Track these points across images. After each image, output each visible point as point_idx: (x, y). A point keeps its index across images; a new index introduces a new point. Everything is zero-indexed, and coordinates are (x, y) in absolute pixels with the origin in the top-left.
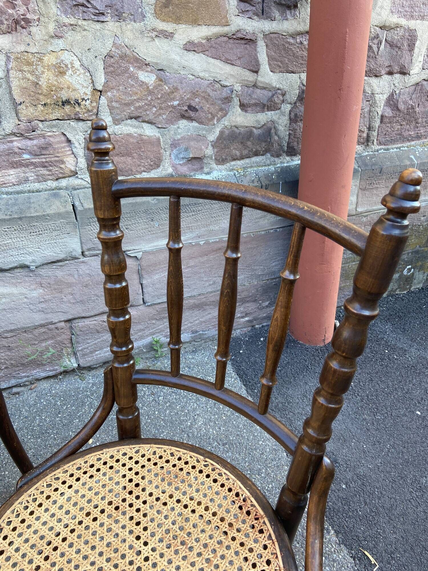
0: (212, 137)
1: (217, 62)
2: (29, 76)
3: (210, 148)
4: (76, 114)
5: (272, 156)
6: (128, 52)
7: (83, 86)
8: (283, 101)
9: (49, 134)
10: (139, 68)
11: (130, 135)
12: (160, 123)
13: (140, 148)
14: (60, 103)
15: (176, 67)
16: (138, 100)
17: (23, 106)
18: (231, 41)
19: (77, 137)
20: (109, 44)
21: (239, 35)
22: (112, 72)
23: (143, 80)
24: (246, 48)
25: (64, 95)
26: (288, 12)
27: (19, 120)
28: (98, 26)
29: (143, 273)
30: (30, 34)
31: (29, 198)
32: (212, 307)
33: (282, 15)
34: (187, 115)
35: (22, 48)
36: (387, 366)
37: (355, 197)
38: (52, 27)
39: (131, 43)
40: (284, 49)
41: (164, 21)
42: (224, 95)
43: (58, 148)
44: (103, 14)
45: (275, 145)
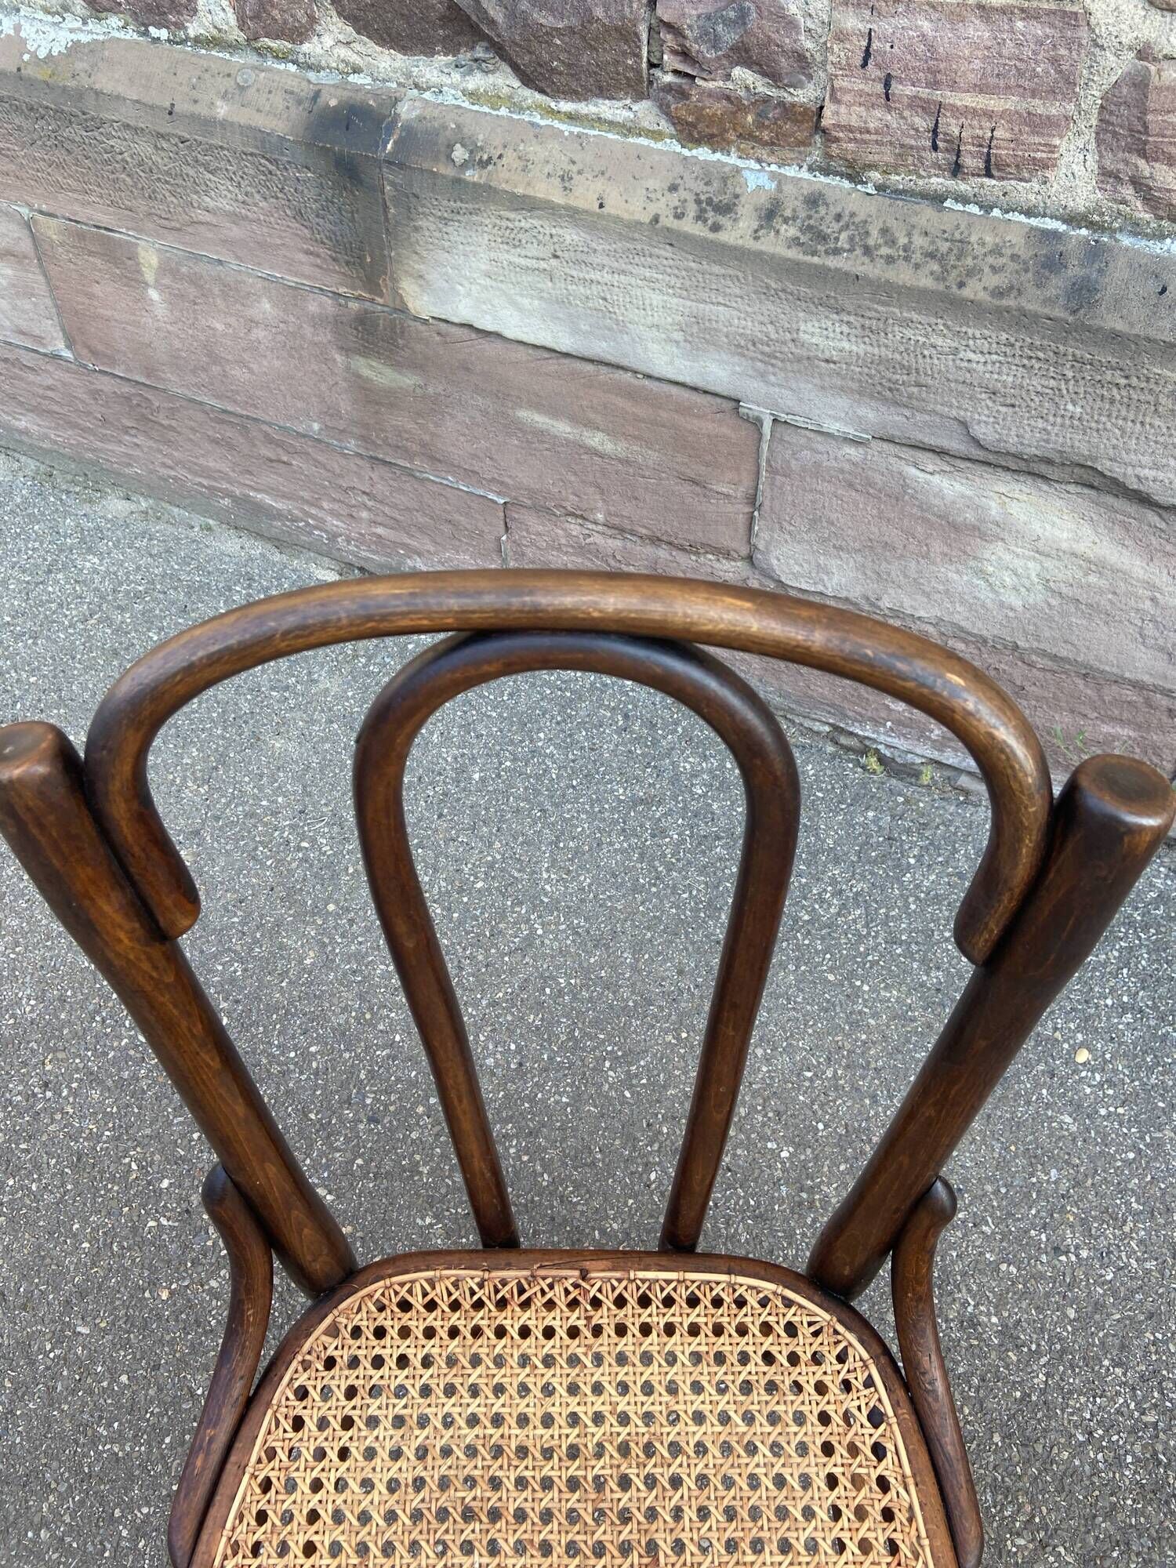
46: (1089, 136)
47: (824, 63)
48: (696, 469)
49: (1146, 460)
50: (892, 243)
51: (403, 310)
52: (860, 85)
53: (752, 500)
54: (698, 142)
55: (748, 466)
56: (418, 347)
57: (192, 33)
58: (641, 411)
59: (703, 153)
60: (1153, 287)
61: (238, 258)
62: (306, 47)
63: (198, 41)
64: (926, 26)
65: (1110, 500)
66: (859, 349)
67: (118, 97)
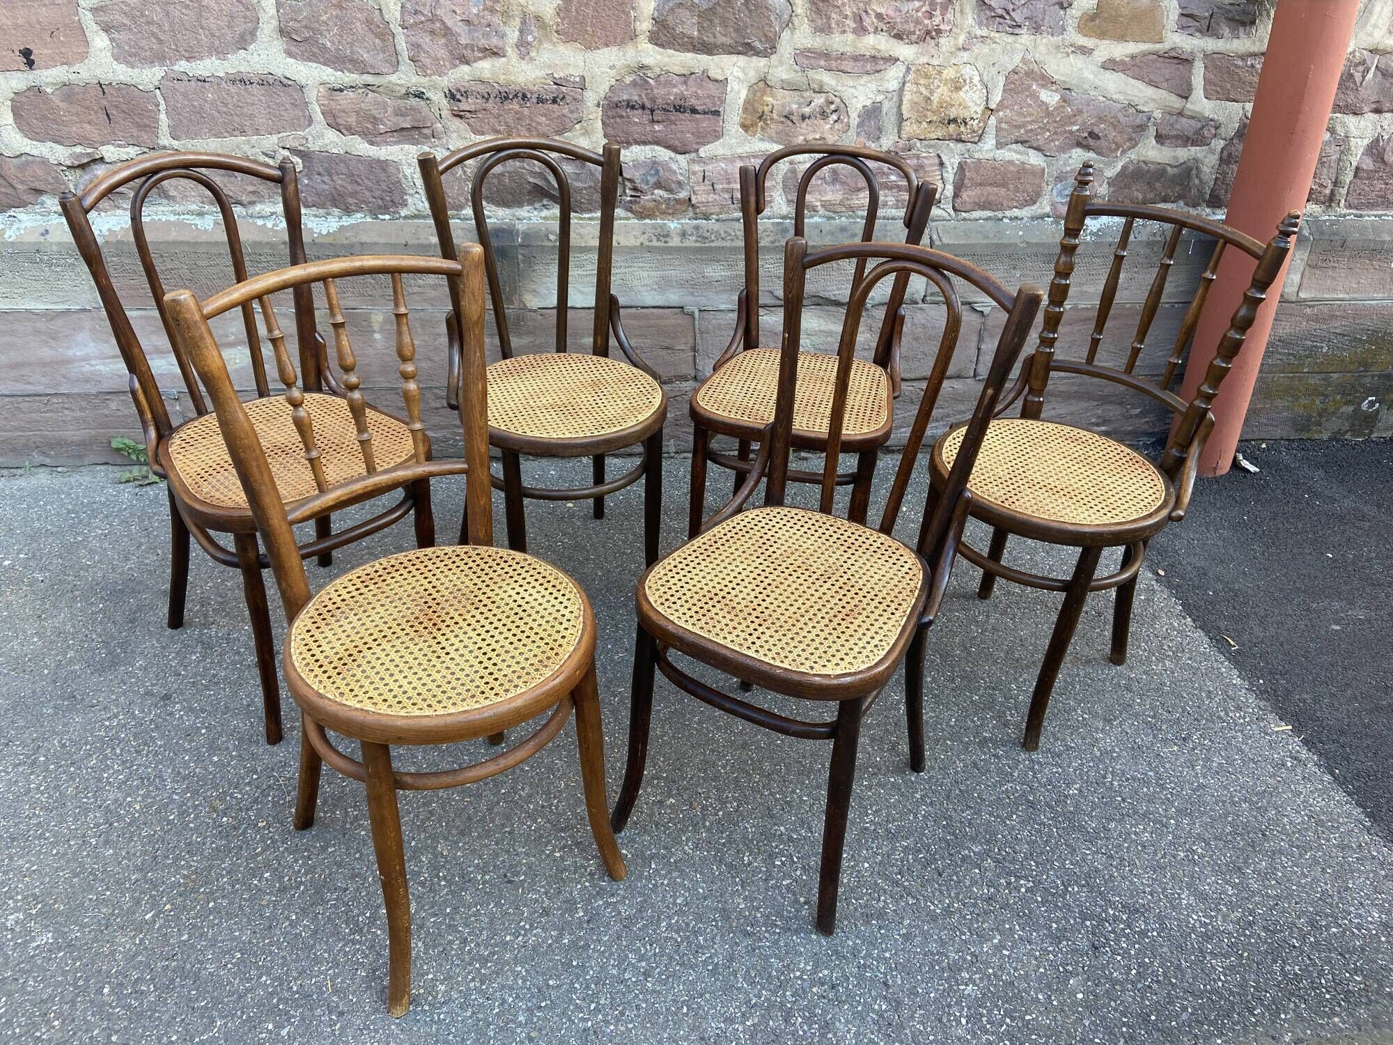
0: (1110, 173)
1: (1138, 84)
2: (923, 89)
3: (1105, 185)
4: (959, 135)
5: (1186, 204)
6: (1036, 69)
7: (976, 104)
8: (1215, 136)
9: (924, 155)
10: (1043, 86)
11: (1011, 162)
12: (1050, 150)
13: (1019, 179)
14: (946, 122)
15: (1086, 86)
16: (1030, 123)
17: (908, 123)
18: (1161, 60)
19: (952, 160)
20: (1017, 59)
21: (1173, 54)
22: (1010, 90)
23: (1044, 100)
24: (1178, 69)
25: (953, 113)
26: (1241, 29)
27: (899, 137)
28: (1011, 39)
29: (986, 335)
30: (937, 45)
31: (885, 225)
32: (1059, 399)
33: (1232, 32)
34: (1084, 143)
35: (925, 59)
36: (1300, 510)
37: (1299, 276)
38: (961, 39)
39: (1042, 59)
40: (1228, 73)
41: (1086, 36)
42: (1138, 121)
43: (929, 172)
44: (1020, 26)
45: (1194, 192)
46: (781, 190)
47: (688, 184)
48: (668, 342)
49: (834, 288)
50: (730, 235)
51: (525, 308)
52: (703, 188)
53: (694, 349)
54: (644, 218)
55: (690, 334)
56: (530, 324)
57: (403, 214)
58: (642, 323)
59: (647, 221)
60: (817, 231)
61: (432, 305)
62: (464, 212)
63: (406, 217)
64: (723, 165)
65: (826, 307)
66: (728, 273)
67: (375, 244)
